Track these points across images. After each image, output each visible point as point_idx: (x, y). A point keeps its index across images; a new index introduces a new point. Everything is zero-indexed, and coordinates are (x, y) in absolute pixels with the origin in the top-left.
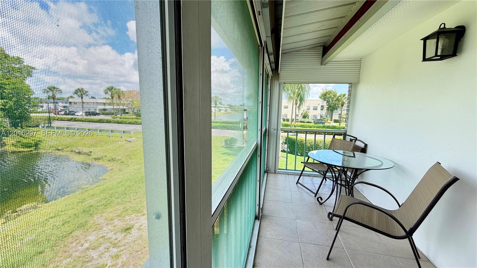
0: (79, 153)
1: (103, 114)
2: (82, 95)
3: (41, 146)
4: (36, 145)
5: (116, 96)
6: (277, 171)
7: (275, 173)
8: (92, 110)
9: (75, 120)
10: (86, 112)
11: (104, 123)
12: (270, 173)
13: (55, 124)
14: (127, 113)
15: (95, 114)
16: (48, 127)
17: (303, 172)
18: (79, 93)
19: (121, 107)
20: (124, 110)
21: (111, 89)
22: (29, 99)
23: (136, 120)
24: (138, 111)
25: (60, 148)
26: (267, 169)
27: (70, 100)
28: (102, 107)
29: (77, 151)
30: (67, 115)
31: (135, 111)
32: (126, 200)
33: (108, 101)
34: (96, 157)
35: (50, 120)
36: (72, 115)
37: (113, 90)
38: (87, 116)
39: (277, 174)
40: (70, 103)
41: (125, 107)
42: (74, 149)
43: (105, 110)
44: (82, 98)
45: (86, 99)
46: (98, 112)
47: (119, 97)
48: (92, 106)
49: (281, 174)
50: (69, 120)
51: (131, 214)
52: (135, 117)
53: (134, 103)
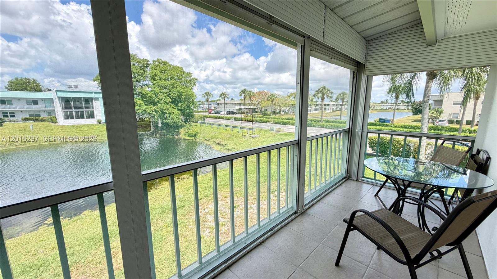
0: (218, 144)
1: (239, 113)
2: (224, 98)
3: (198, 136)
4: (195, 136)
5: (248, 97)
6: (360, 179)
7: (357, 180)
8: (231, 110)
9: (220, 118)
10: (227, 112)
11: (237, 120)
12: (351, 180)
13: (207, 120)
14: (257, 112)
15: (233, 113)
16: (202, 123)
17: (386, 184)
18: (223, 97)
19: (252, 107)
20: (255, 109)
21: (244, 91)
22: (193, 102)
23: (262, 119)
24: (265, 110)
25: (207, 139)
26: (348, 175)
27: (219, 102)
28: (238, 107)
29: (217, 142)
30: (215, 114)
31: (263, 110)
32: (238, 185)
33: (243, 102)
34: (228, 148)
35: (204, 117)
36: (219, 114)
37: (246, 92)
38: (228, 115)
39: (359, 183)
40: (218, 104)
41: (255, 107)
42: (215, 140)
43: (240, 109)
44: (224, 100)
45: (228, 101)
46: (235, 111)
47: (250, 98)
48: (231, 106)
49: (365, 183)
50: (216, 118)
51: (239, 197)
52: (262, 115)
53: (262, 103)
